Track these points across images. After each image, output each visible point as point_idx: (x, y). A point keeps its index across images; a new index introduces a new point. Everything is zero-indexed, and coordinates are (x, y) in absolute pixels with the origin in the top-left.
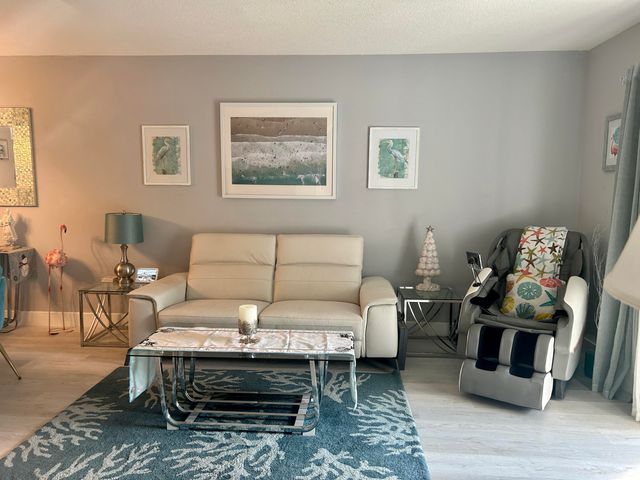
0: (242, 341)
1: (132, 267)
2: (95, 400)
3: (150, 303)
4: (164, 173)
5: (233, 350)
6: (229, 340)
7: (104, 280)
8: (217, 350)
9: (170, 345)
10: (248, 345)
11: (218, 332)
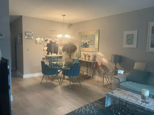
0: (142, 101)
1: (117, 69)
2: (100, 102)
3: (119, 80)
4: (129, 44)
5: (137, 104)
6: (137, 99)
7: (110, 71)
8: (132, 102)
9: (118, 95)
10: (144, 104)
11: (135, 95)
